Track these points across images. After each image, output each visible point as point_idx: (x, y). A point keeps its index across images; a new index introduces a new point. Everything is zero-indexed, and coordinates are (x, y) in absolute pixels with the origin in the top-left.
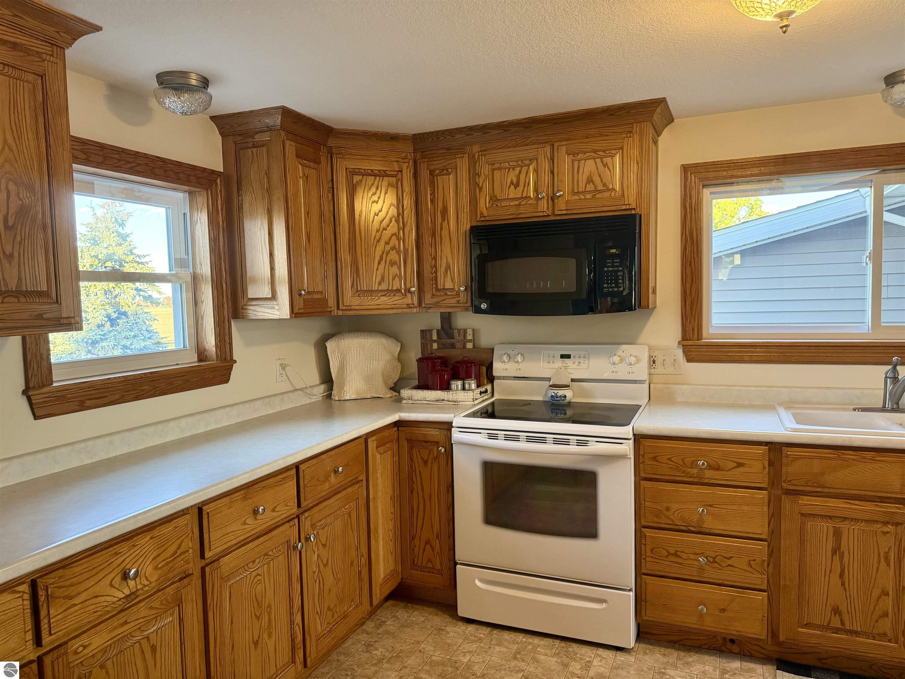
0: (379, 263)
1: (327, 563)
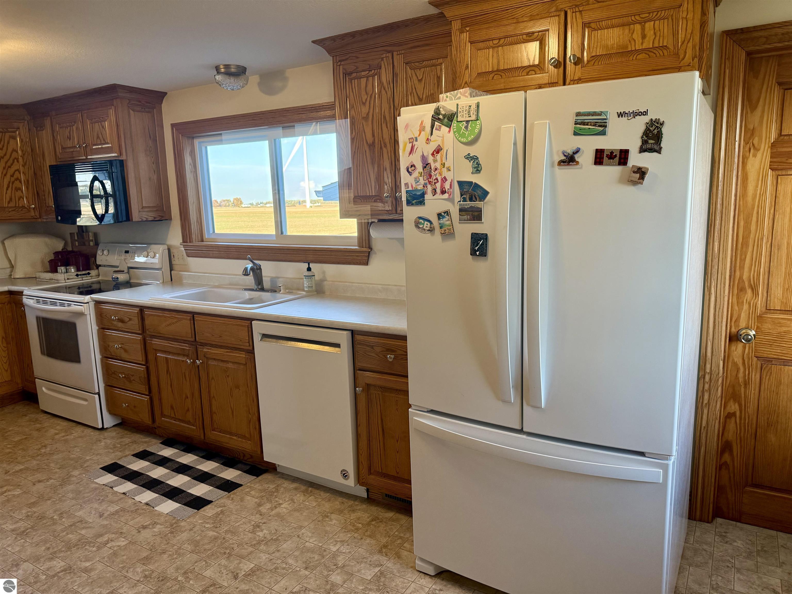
0: (7, 189)
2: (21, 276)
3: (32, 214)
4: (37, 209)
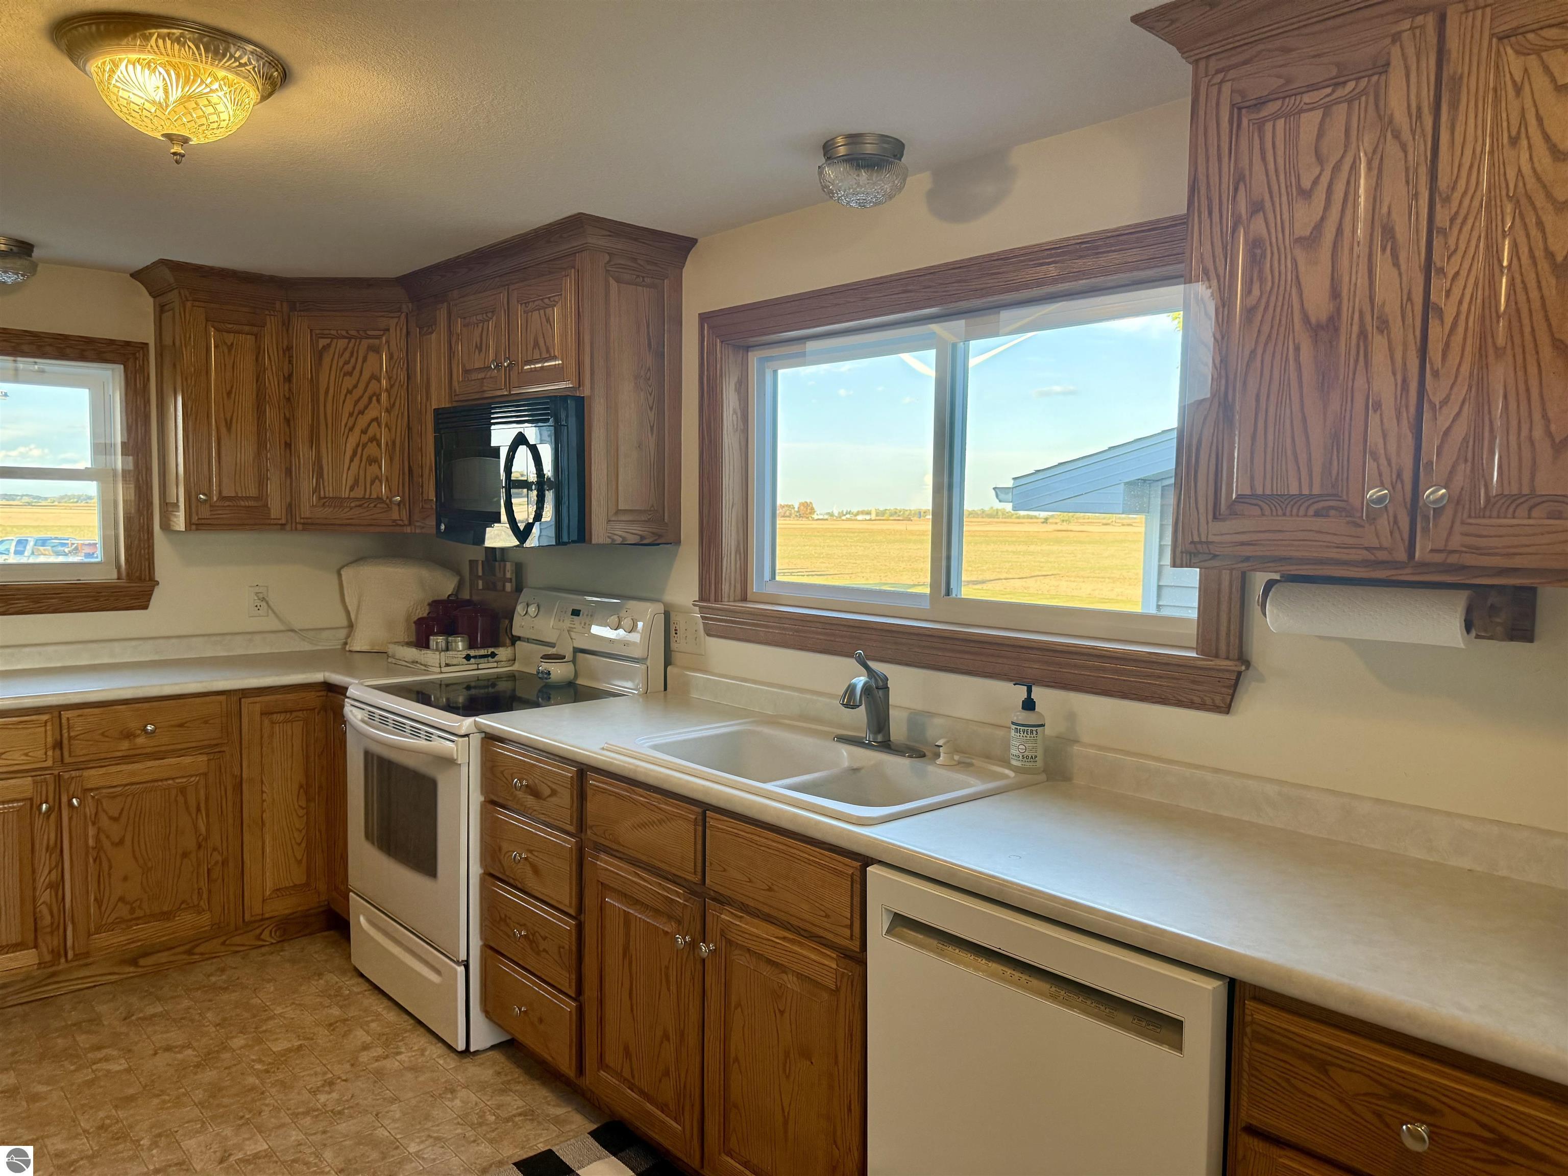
0: (351, 461)
1: (121, 842)
2: (365, 648)
3: (395, 516)
4: (404, 505)
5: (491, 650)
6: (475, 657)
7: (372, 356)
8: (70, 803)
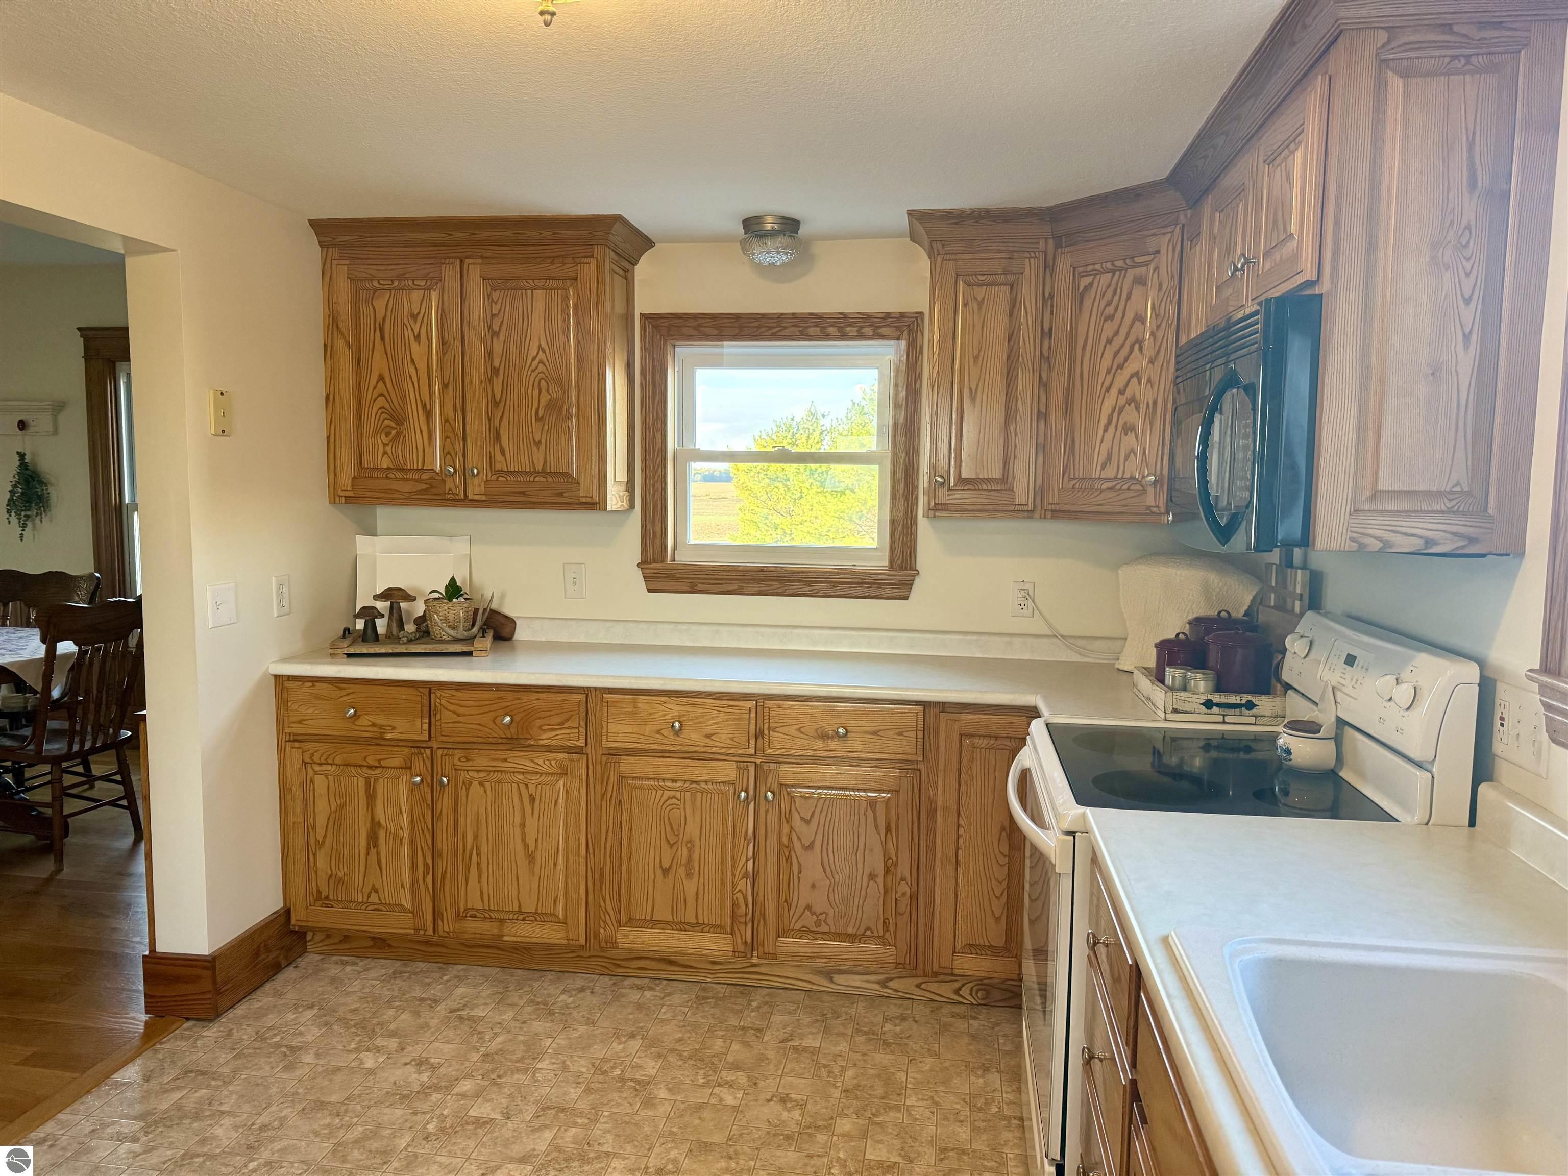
0: (1106, 430)
1: (811, 847)
3: (1150, 500)
4: (1162, 486)
5: (1246, 698)
6: (1219, 705)
7: (1137, 291)
8: (766, 797)
